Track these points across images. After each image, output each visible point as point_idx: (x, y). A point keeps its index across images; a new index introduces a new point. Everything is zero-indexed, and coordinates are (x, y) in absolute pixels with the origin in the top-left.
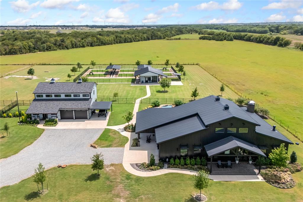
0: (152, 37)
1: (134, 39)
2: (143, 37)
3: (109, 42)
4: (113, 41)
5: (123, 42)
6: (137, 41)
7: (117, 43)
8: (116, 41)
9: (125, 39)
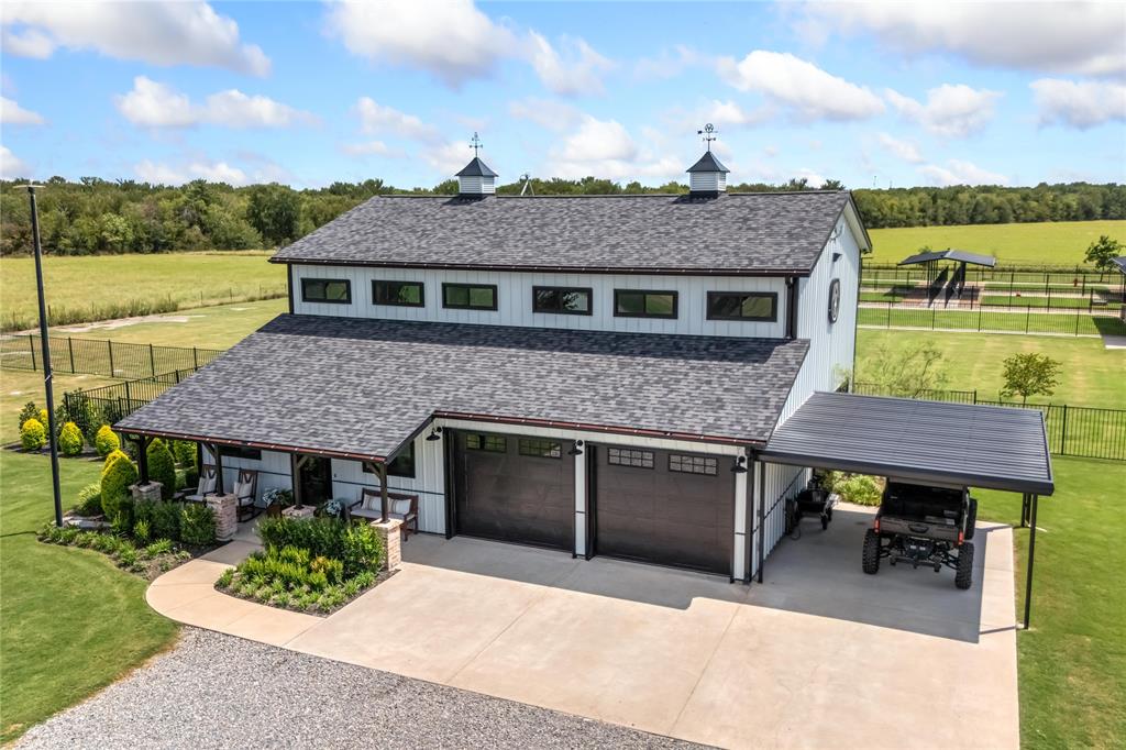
0: (1105, 207)
1: (1014, 212)
2: (1061, 206)
3: (900, 216)
4: (919, 214)
5: (965, 218)
6: (1032, 221)
7: (935, 221)
8: (930, 212)
9: (975, 210)
